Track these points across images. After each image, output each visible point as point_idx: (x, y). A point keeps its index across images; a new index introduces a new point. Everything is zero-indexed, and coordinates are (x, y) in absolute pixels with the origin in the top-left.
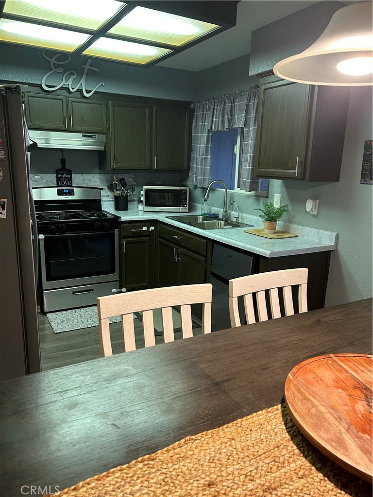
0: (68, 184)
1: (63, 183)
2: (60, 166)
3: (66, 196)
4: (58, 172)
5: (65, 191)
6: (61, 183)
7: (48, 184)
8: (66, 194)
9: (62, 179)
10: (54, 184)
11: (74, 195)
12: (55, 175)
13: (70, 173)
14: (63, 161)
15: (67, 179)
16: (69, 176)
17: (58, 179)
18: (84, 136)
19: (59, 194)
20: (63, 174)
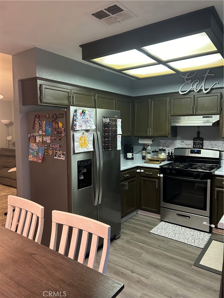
0: (200, 147)
1: (197, 146)
2: (196, 136)
3: (195, 154)
4: (194, 139)
5: (195, 151)
6: (195, 146)
7: (188, 147)
8: (196, 153)
9: (196, 144)
10: (192, 147)
11: (200, 154)
12: (193, 141)
13: (202, 140)
14: (199, 133)
15: (200, 144)
16: (201, 142)
17: (194, 144)
18: (203, 117)
19: (191, 153)
20: (197, 141)
